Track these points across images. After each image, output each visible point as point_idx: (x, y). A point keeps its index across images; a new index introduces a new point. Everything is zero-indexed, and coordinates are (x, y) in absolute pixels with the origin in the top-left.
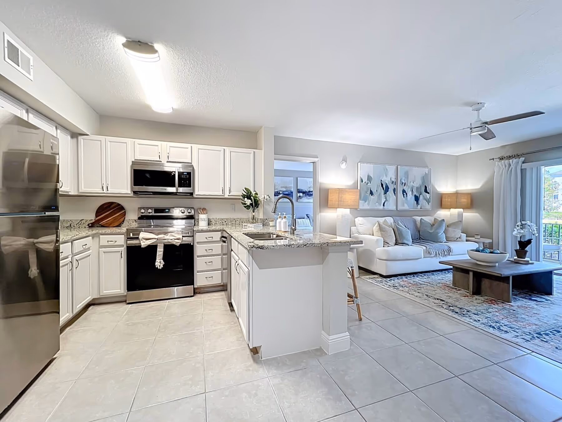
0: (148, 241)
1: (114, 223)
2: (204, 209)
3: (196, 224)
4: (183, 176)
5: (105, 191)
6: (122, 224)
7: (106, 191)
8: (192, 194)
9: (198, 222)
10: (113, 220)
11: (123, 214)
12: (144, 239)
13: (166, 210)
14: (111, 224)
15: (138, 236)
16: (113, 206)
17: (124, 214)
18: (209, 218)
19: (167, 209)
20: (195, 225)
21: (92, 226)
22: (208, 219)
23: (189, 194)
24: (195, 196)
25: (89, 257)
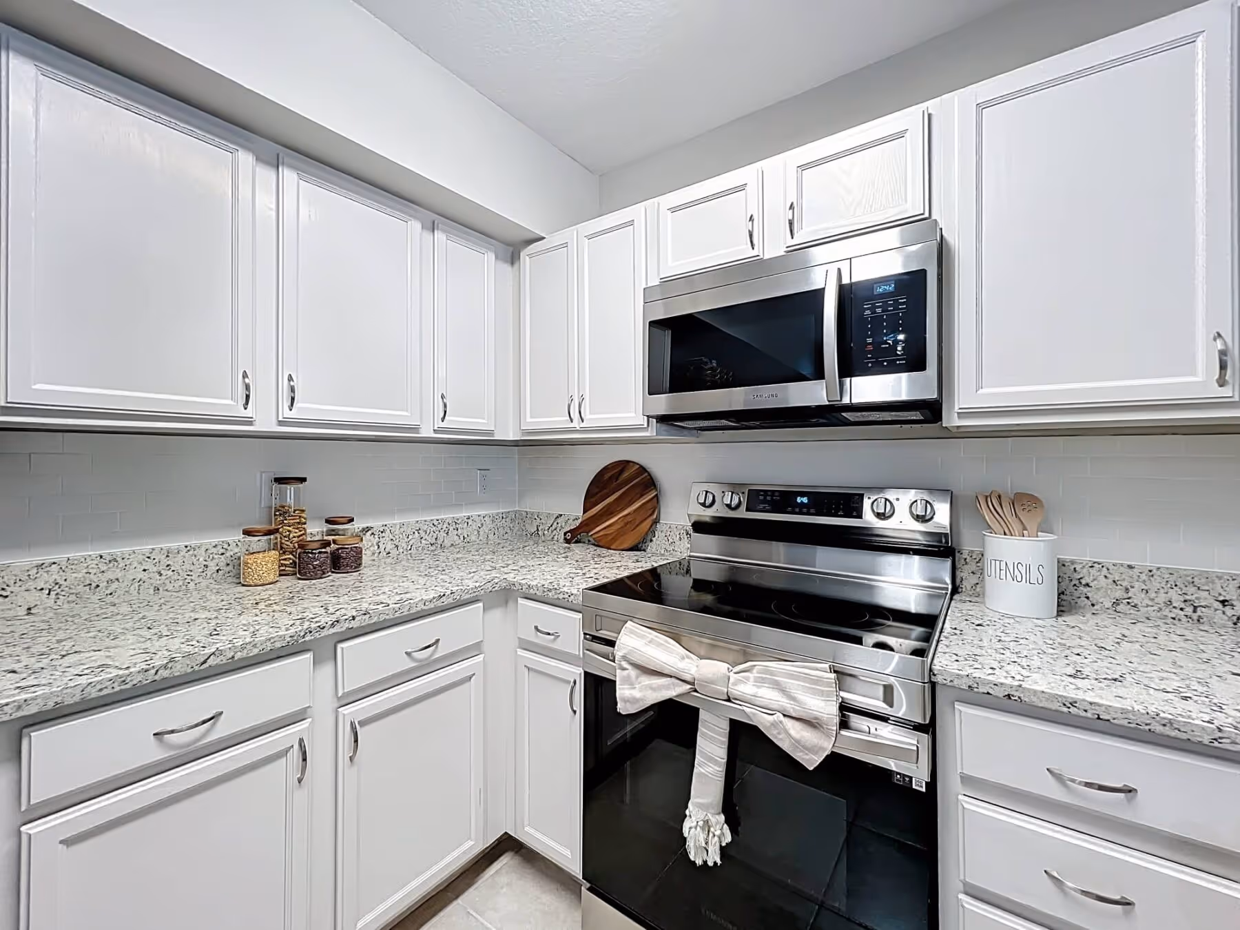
0: (647, 681)
1: (622, 535)
2: (1024, 502)
3: (966, 586)
4: (873, 309)
5: (576, 424)
6: (648, 543)
7: (579, 424)
8: (931, 411)
9: (980, 572)
10: (622, 524)
11: (649, 505)
12: (636, 666)
13: (799, 500)
14: (614, 540)
15: (615, 635)
16: (626, 475)
17: (655, 505)
18: (1066, 557)
19: (802, 494)
20: (955, 590)
21: (574, 537)
22: (1062, 564)
23: (915, 415)
24: (951, 419)
25: (466, 685)
